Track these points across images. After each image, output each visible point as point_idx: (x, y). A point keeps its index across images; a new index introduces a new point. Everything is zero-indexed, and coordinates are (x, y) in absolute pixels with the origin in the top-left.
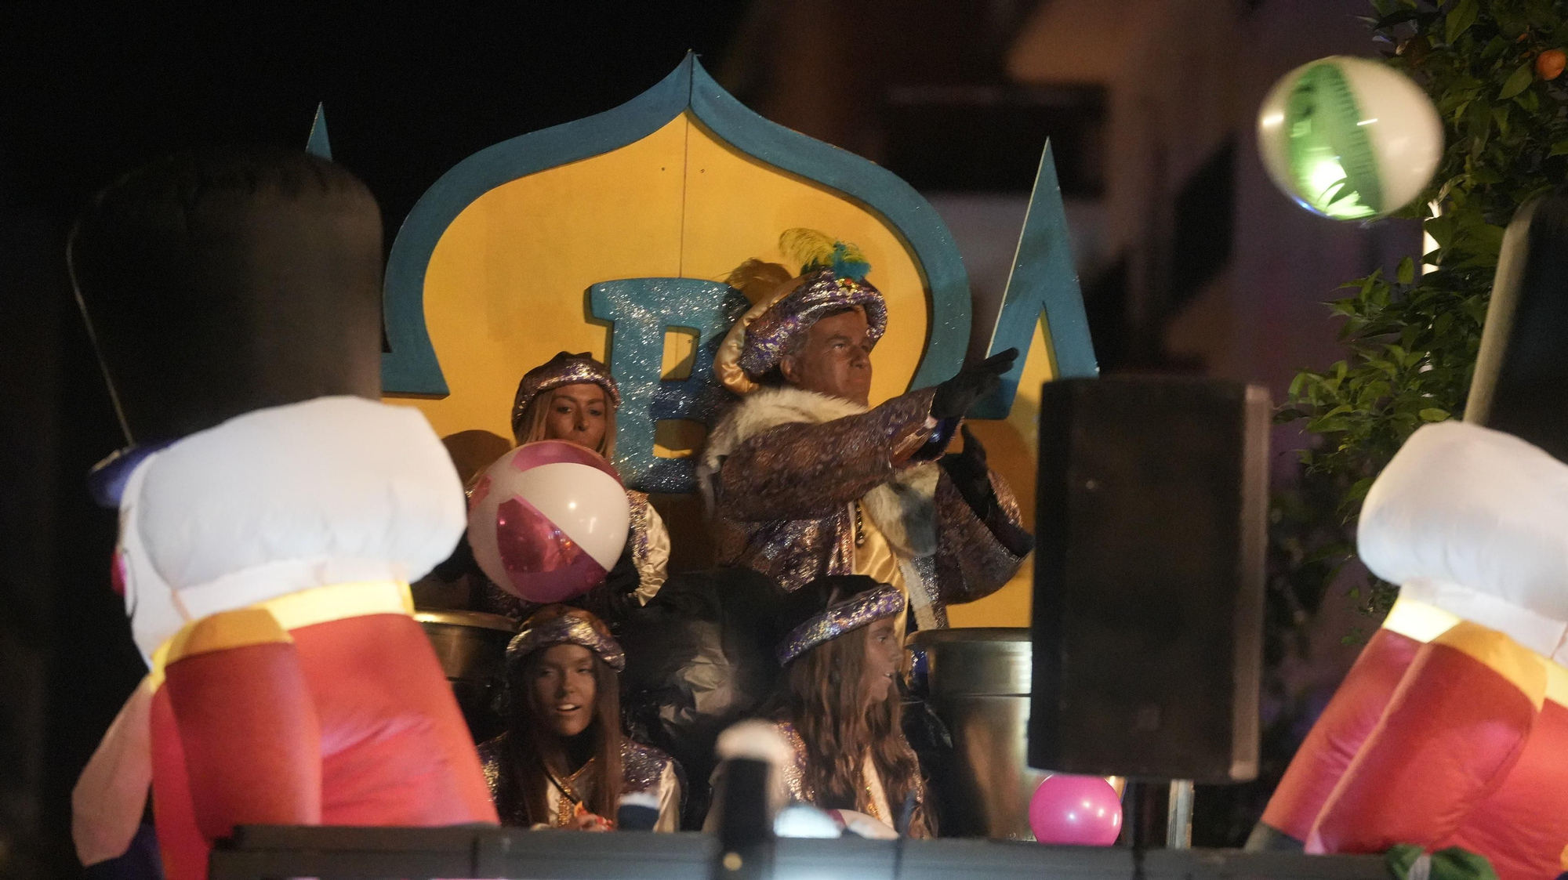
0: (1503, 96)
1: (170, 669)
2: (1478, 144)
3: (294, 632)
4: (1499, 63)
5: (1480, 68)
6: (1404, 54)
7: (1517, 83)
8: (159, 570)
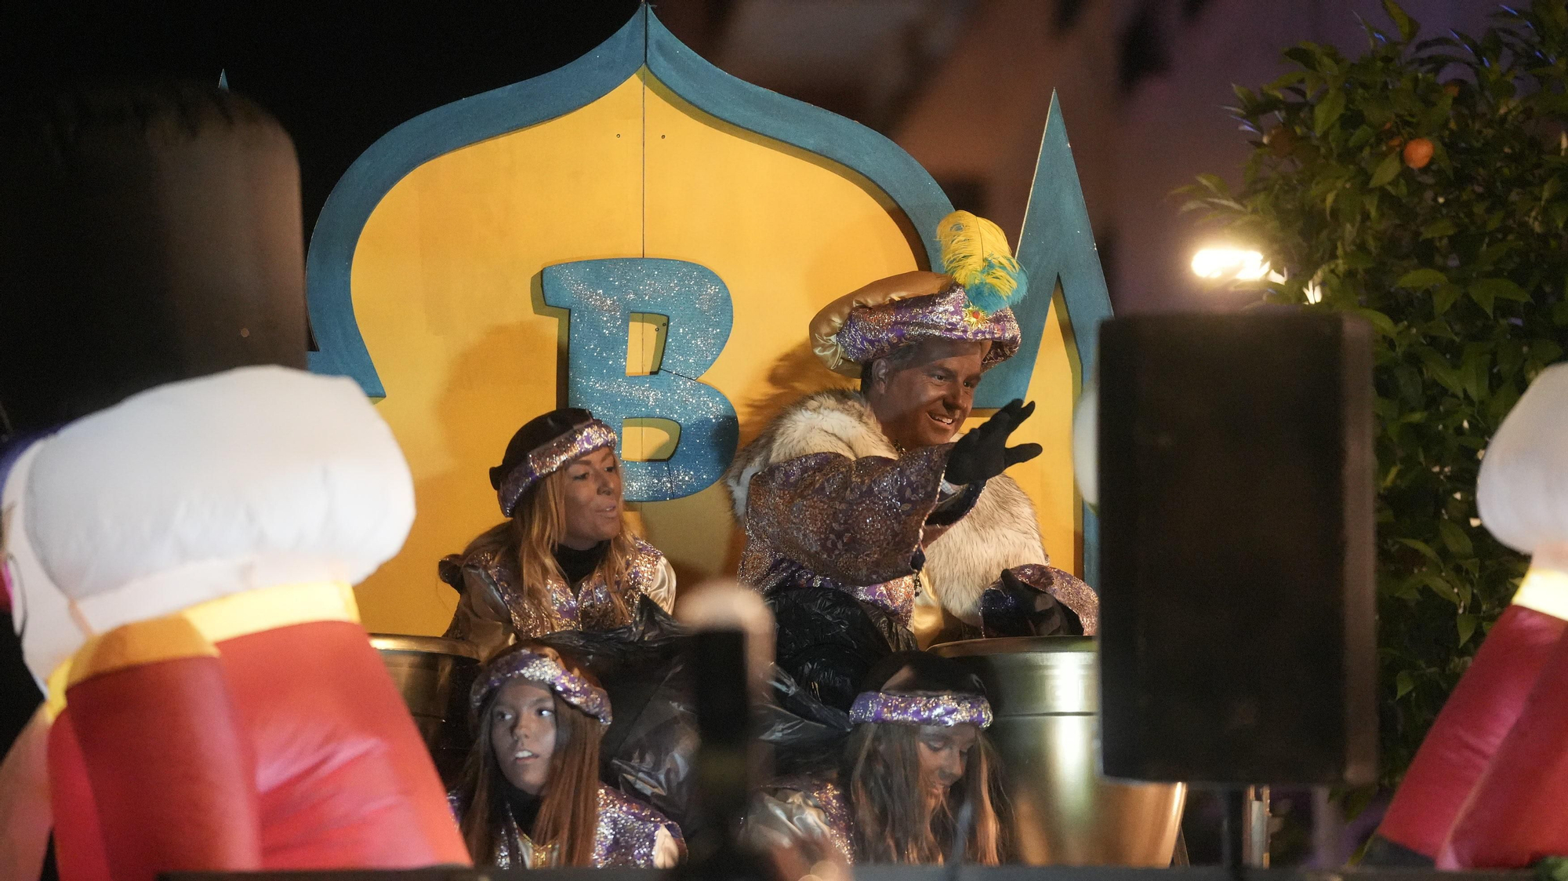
0: (1373, 183)
1: (71, 692)
2: (1349, 230)
3: (221, 645)
4: (1366, 152)
5: (1348, 155)
6: (1271, 142)
7: (1386, 173)
8: (52, 577)
